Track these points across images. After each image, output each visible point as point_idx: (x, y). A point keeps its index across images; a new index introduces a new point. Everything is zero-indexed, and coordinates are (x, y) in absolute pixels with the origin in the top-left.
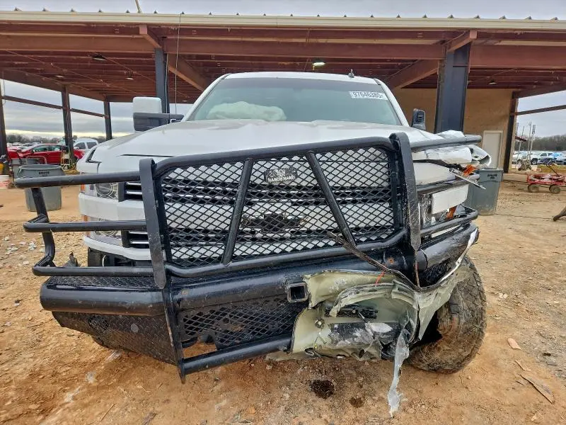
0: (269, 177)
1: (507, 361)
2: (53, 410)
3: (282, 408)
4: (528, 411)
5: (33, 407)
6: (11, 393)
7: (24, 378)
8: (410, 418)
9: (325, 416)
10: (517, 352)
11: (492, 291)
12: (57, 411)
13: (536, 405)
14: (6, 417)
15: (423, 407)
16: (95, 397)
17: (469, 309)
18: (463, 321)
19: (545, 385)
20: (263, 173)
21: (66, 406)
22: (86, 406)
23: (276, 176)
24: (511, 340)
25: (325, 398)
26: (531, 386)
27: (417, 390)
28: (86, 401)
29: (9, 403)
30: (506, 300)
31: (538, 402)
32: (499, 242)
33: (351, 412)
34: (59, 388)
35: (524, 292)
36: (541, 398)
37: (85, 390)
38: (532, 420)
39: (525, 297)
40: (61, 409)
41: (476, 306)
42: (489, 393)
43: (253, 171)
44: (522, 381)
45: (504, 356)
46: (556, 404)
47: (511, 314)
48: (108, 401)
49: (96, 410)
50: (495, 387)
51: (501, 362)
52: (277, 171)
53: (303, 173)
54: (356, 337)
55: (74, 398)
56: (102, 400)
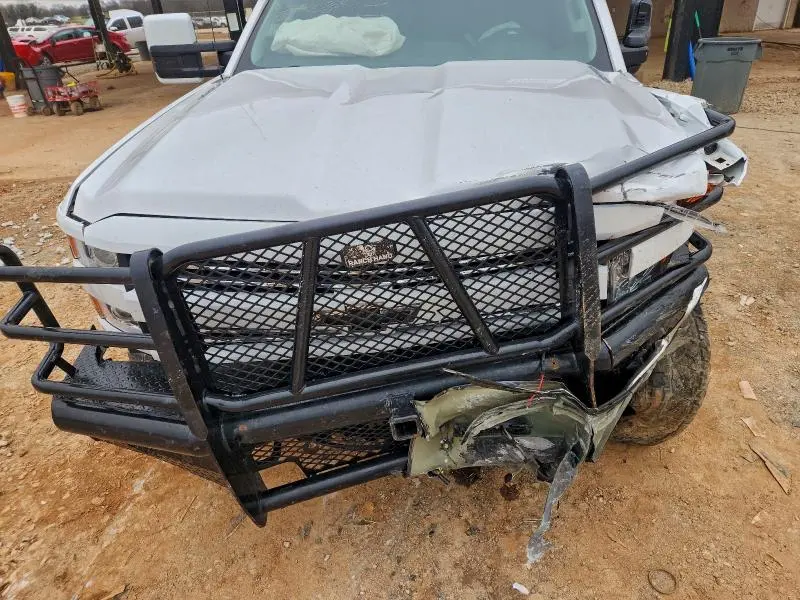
0: (349, 258)
1: (733, 420)
2: (121, 507)
3: (410, 502)
4: (749, 506)
5: (96, 501)
6: (68, 481)
7: (82, 456)
8: (582, 517)
9: (466, 515)
10: (749, 404)
11: (732, 292)
12: (125, 507)
13: (763, 498)
14: (66, 517)
15: (601, 499)
16: (172, 485)
17: (681, 378)
18: (669, 395)
19: (782, 462)
20: (339, 253)
21: (137, 499)
22: (161, 499)
23: (361, 256)
24: (744, 384)
25: (468, 486)
26: (760, 463)
27: (595, 473)
28: (161, 492)
29: (67, 495)
30: (751, 306)
31: (766, 492)
32: (758, 191)
33: (501, 508)
34: (126, 472)
35: (781, 292)
36: (773, 485)
37: (159, 474)
38: (753, 522)
39: (781, 302)
40: (131, 504)
41: (693, 371)
42: (698, 477)
43: (322, 250)
44: (749, 456)
45: (728, 412)
46: (793, 495)
47: (753, 335)
48: (188, 492)
49: (174, 507)
50: (708, 466)
51: (724, 422)
52: (362, 248)
53: (405, 246)
54: (501, 455)
55: (146, 488)
56: (180, 490)
